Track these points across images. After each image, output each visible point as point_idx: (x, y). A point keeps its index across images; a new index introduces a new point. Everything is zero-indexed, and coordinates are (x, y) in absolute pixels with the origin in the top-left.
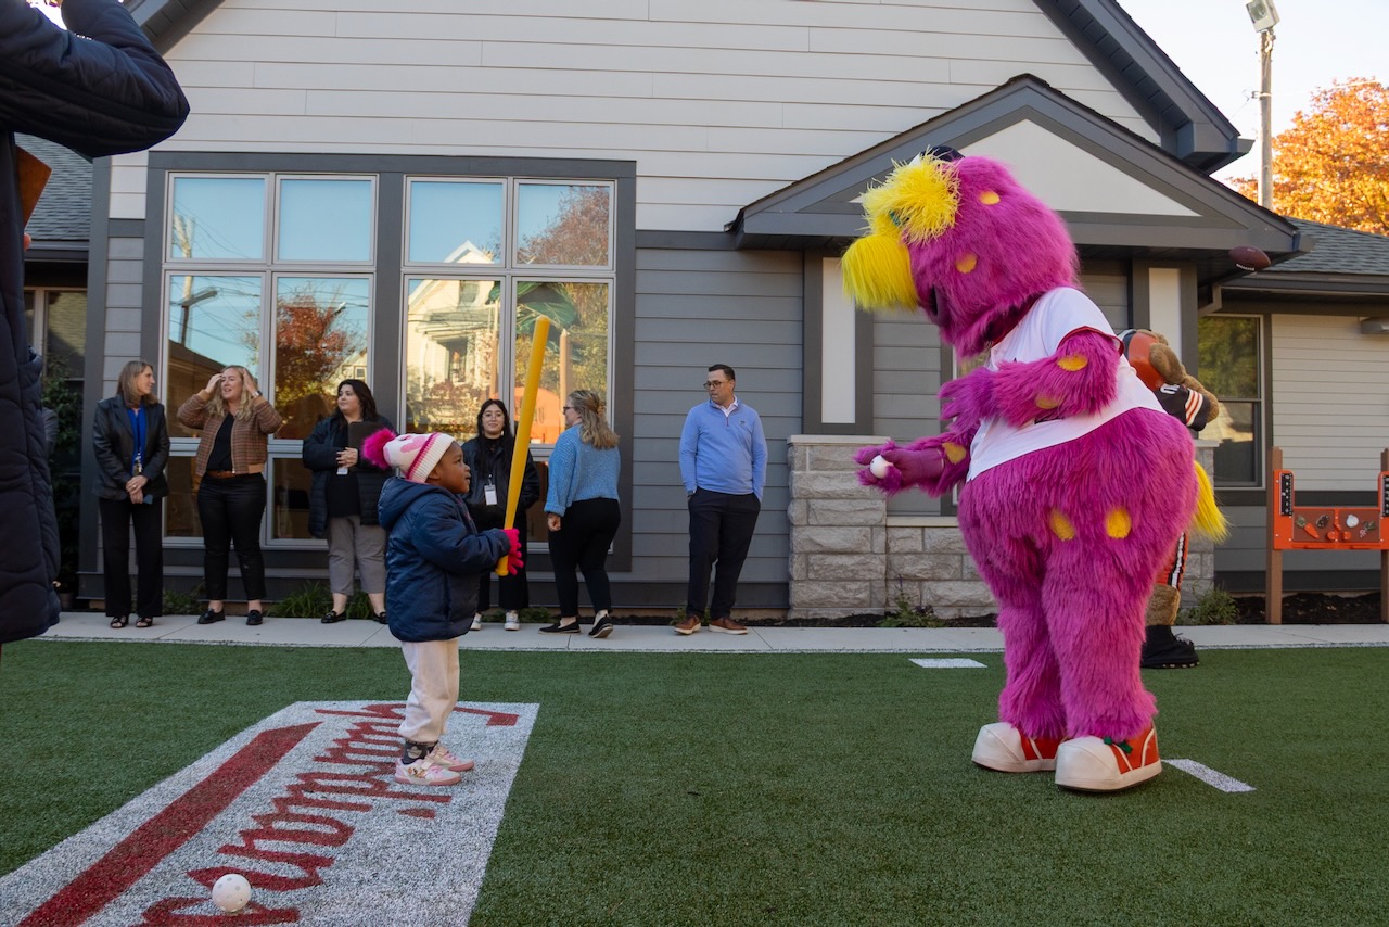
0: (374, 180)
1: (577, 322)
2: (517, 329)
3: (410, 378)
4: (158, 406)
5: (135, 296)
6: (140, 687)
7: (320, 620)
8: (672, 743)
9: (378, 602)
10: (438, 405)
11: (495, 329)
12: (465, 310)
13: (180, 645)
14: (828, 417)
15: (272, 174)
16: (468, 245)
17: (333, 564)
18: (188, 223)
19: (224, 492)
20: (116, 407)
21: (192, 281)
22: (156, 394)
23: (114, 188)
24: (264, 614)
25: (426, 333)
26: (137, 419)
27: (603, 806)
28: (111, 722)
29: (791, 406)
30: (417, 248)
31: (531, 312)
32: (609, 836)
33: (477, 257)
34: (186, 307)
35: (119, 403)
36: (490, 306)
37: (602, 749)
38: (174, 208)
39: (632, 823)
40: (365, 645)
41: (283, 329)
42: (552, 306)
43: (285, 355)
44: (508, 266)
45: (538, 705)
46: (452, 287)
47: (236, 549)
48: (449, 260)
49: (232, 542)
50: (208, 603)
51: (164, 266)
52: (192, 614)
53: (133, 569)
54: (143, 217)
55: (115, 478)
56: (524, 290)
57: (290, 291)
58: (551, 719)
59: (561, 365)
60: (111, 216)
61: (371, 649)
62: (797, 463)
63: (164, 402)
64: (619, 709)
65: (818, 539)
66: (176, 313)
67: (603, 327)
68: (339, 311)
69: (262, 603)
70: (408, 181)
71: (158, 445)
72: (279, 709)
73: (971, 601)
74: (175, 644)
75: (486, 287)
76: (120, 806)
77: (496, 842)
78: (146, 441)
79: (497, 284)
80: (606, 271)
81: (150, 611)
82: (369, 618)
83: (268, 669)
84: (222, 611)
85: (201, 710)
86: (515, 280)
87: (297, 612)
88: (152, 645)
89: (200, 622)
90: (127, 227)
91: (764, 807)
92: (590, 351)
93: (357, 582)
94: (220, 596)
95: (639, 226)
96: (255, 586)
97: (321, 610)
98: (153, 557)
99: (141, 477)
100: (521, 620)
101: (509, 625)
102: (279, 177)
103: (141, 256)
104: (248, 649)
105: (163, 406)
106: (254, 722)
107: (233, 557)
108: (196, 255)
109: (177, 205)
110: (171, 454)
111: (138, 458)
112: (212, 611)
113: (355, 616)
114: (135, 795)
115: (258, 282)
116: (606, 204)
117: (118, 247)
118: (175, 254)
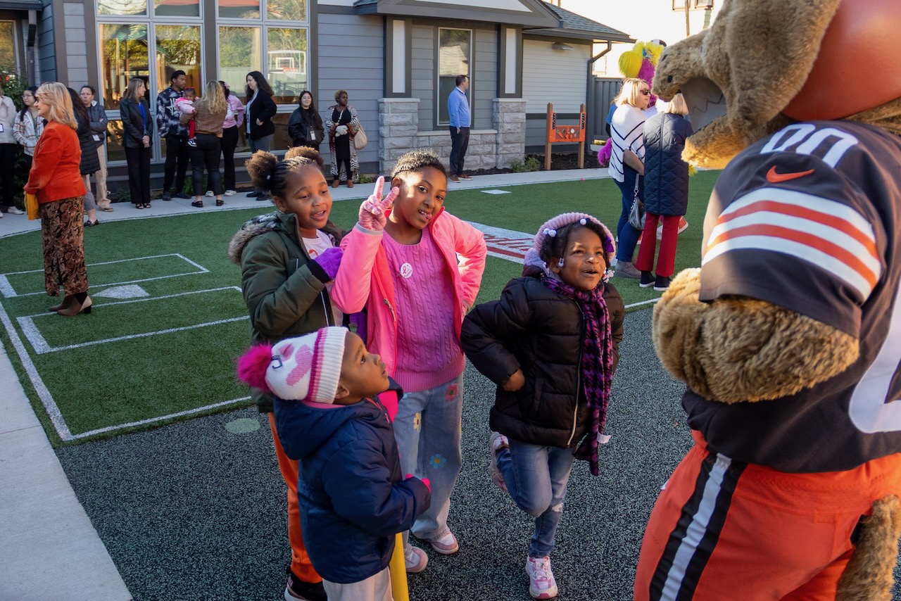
5: (81, 35)
14: (395, 90)
20: (131, 103)
29: (379, 85)
44: (264, 20)
51: (96, 19)
62: (386, 110)
65: (394, 143)
80: (306, 23)
86: (267, 27)
95: (319, 2)
103: (83, 13)
117: (68, 8)
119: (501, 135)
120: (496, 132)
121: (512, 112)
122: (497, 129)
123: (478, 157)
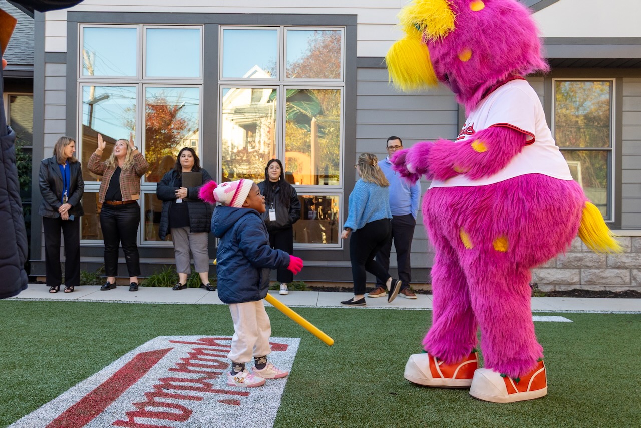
0: (201, 28)
1: (321, 113)
2: (287, 117)
3: (224, 146)
4: (77, 162)
5: (62, 98)
6: (67, 327)
7: (172, 288)
8: (379, 363)
9: (205, 277)
10: (240, 162)
11: (273, 117)
12: (255, 106)
13: (90, 302)
15: (141, 25)
16: (257, 67)
17: (177, 256)
18: (91, 55)
19: (116, 213)
20: (52, 163)
21: (95, 88)
22: (75, 156)
23: (47, 34)
24: (139, 285)
25: (232, 120)
26: (65, 171)
27: (339, 400)
28: (50, 348)
30: (227, 71)
31: (294, 107)
32: (343, 418)
33: (262, 74)
34: (91, 105)
35: (54, 161)
36: (271, 103)
37: (338, 366)
38: (83, 46)
39: (357, 411)
40: (198, 303)
41: (149, 117)
42: (306, 103)
43: (151, 133)
44: (281, 80)
45: (300, 339)
46: (248, 92)
47: (123, 247)
48: (246, 76)
49: (120, 243)
50: (106, 278)
51: (79, 80)
52: (97, 284)
53: (63, 258)
54: (66, 51)
55: (52, 205)
56: (290, 94)
57: (153, 95)
58: (307, 347)
59: (312, 139)
60: (46, 50)
61: (202, 305)
63: (80, 161)
64: (348, 342)
66: (86, 108)
67: (337, 114)
68: (181, 107)
69: (138, 279)
70: (222, 29)
71: (77, 186)
72: (149, 340)
73: (562, 281)
74: (87, 302)
75: (267, 92)
76: (55, 397)
77: (276, 420)
78: (70, 184)
79: (274, 90)
80: (339, 82)
81: (73, 282)
82: (200, 287)
83: (142, 317)
84: (115, 283)
85: (103, 341)
86: (286, 88)
87: (159, 283)
88: (74, 303)
89: (101, 290)
90: (56, 58)
91: (436, 403)
92: (329, 130)
93: (192, 266)
94: (114, 274)
95: (358, 55)
96: (134, 268)
97: (172, 282)
98: (74, 251)
99: (67, 204)
100: (289, 289)
101: (282, 292)
102: (145, 27)
103: (65, 74)
104: (130, 305)
105: (80, 163)
106: (134, 348)
107: (121, 251)
108: (97, 74)
109: (85, 45)
110: (85, 191)
111: (65, 194)
112: (109, 283)
113: (192, 286)
114: (64, 391)
115: (134, 90)
116: (339, 40)
117: (50, 69)
118: (84, 74)
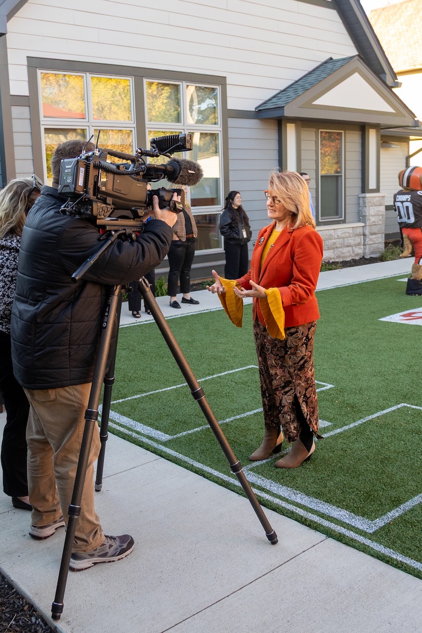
0: (133, 80)
15: (88, 73)
23: (11, 77)
44: (185, 125)
51: (41, 123)
54: (28, 95)
60: (12, 93)
70: (145, 81)
86: (188, 131)
90: (20, 100)
95: (228, 108)
102: (91, 75)
103: (28, 117)
119: (368, 227)
120: (363, 224)
121: (376, 205)
122: (365, 222)
123: (350, 249)
